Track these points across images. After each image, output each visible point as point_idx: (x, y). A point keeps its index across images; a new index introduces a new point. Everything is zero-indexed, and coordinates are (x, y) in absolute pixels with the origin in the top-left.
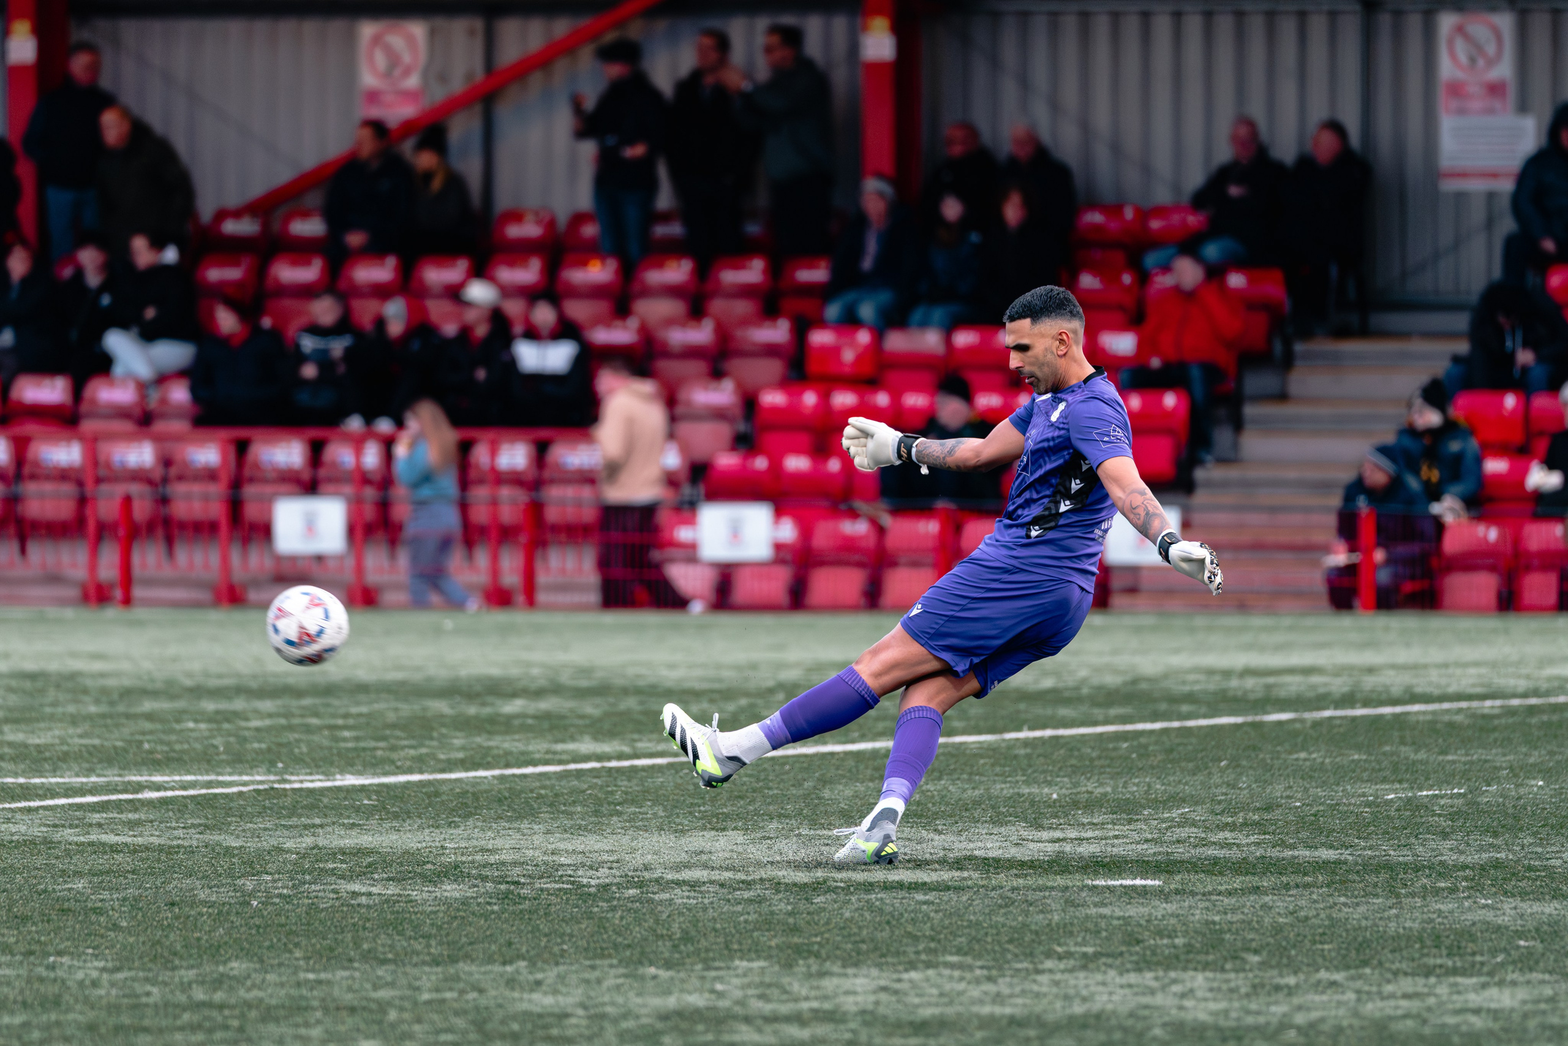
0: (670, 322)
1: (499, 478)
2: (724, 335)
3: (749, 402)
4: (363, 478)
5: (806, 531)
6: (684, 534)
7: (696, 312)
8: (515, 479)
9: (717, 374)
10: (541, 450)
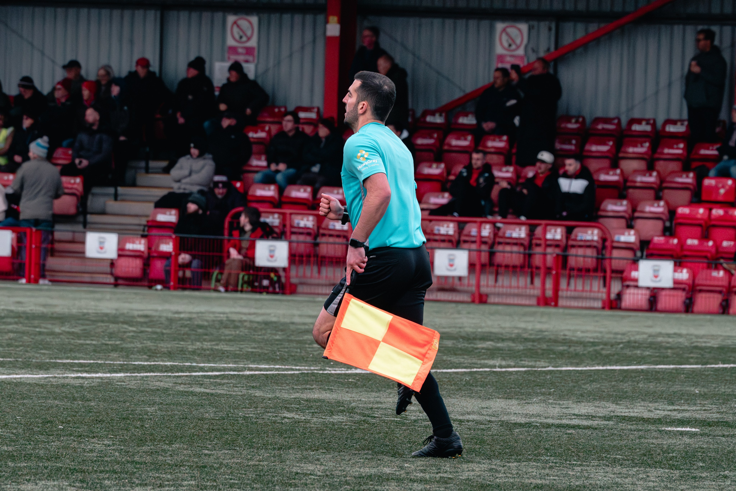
0: (636, 172)
1: (548, 244)
2: (662, 179)
3: (672, 212)
4: (482, 241)
5: (694, 275)
6: (634, 274)
7: (650, 168)
8: (556, 244)
9: (658, 198)
10: (569, 231)
